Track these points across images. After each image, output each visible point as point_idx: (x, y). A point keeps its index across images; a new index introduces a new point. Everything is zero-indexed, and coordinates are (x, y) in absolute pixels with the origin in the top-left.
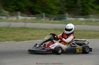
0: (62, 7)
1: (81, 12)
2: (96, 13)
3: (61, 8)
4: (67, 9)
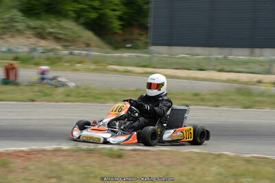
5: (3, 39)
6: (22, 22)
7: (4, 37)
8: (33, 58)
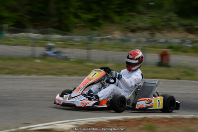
0: (21, 14)
1: (56, 24)
2: (83, 26)
3: (19, 16)
4: (30, 17)
5: (162, 33)
6: (176, 21)
7: (163, 32)
8: (181, 47)
